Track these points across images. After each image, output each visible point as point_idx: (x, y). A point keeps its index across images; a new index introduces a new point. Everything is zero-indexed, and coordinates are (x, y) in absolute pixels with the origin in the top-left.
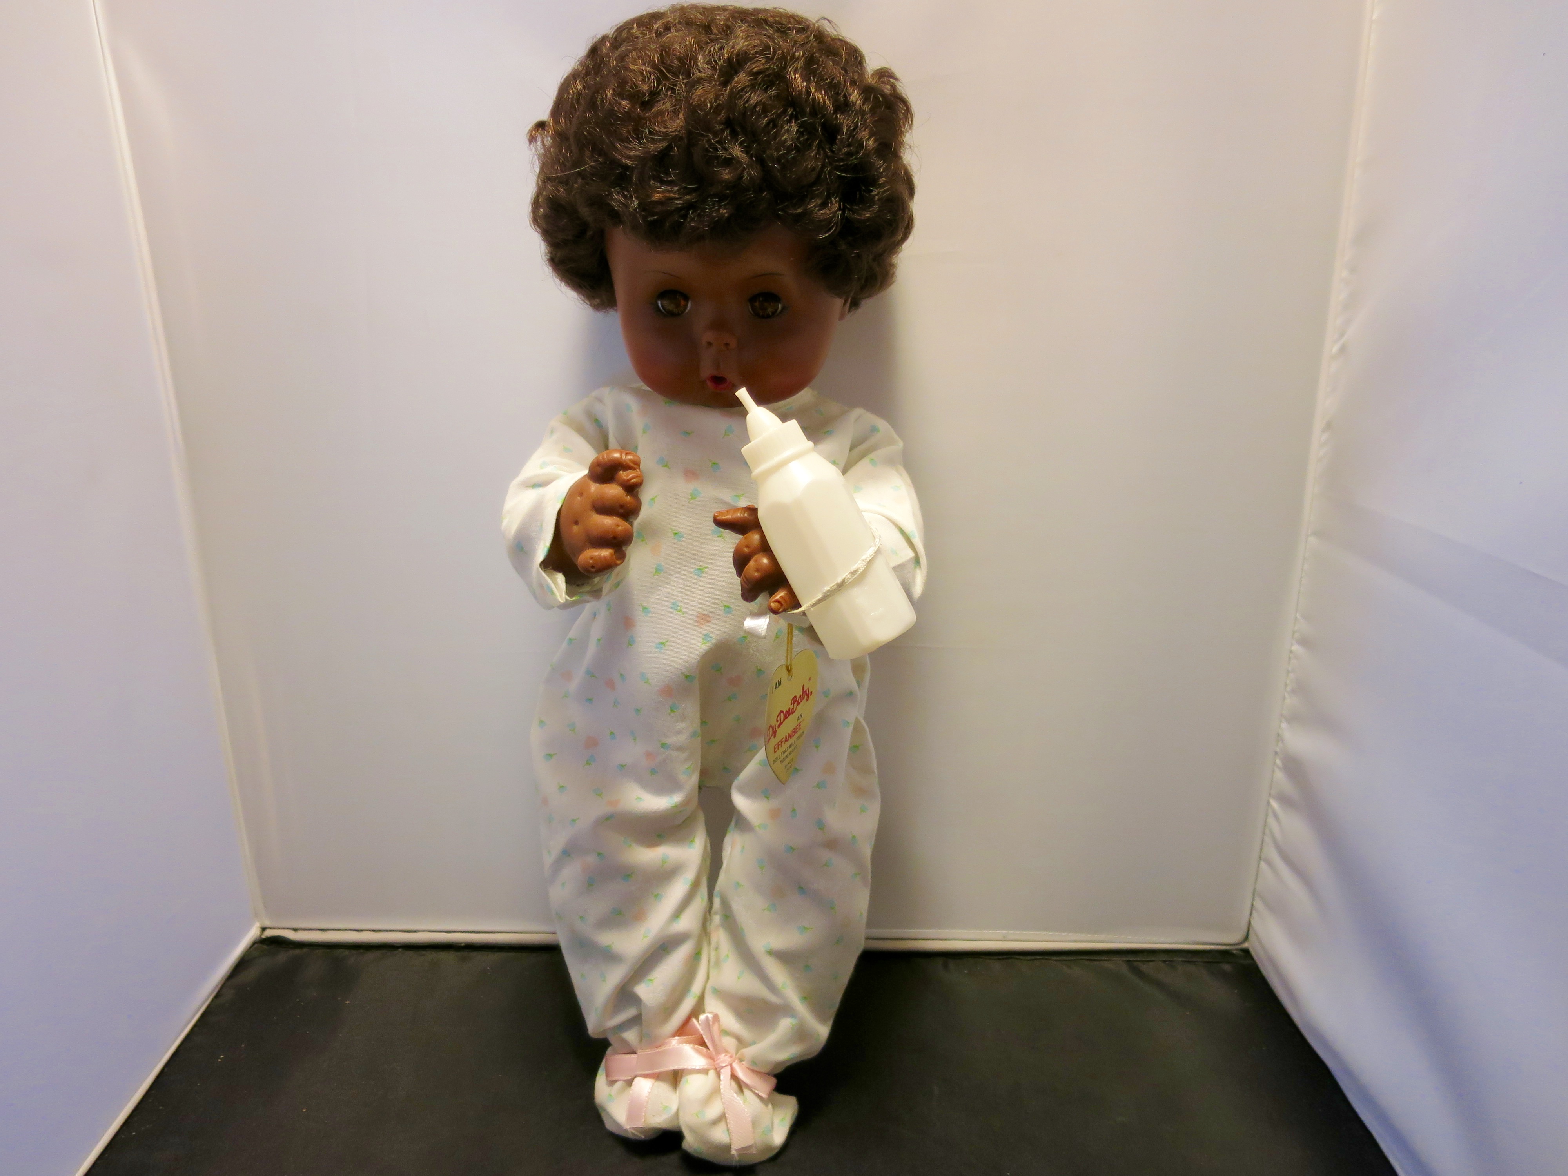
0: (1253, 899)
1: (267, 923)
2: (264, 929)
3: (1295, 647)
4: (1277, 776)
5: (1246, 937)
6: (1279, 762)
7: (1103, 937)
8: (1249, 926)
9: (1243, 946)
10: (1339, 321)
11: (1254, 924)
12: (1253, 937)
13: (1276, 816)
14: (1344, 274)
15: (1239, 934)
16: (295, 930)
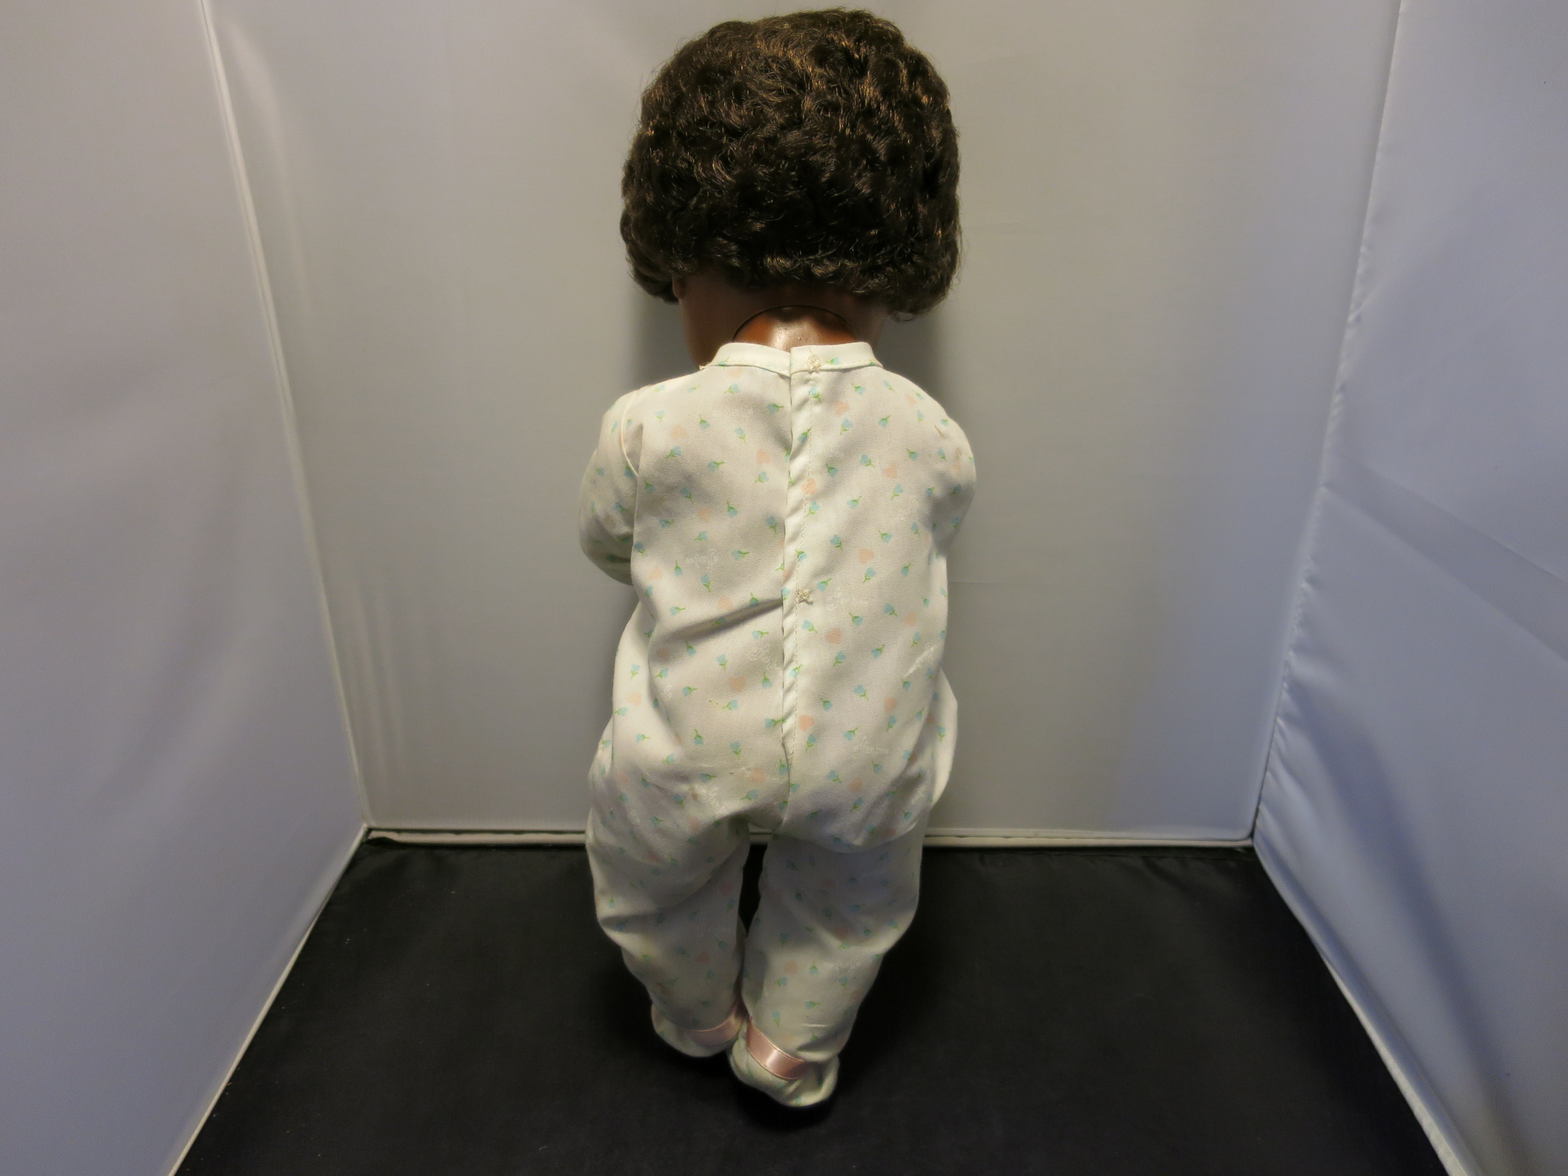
0: (1259, 804)
1: (374, 824)
2: (370, 830)
3: (1305, 585)
4: (1281, 696)
5: (1252, 835)
6: (1285, 685)
7: (1123, 834)
8: (1254, 824)
9: (1248, 843)
10: (1356, 293)
11: (1259, 823)
12: (1257, 835)
13: (1282, 733)
14: (1363, 249)
15: (1246, 832)
16: (399, 831)
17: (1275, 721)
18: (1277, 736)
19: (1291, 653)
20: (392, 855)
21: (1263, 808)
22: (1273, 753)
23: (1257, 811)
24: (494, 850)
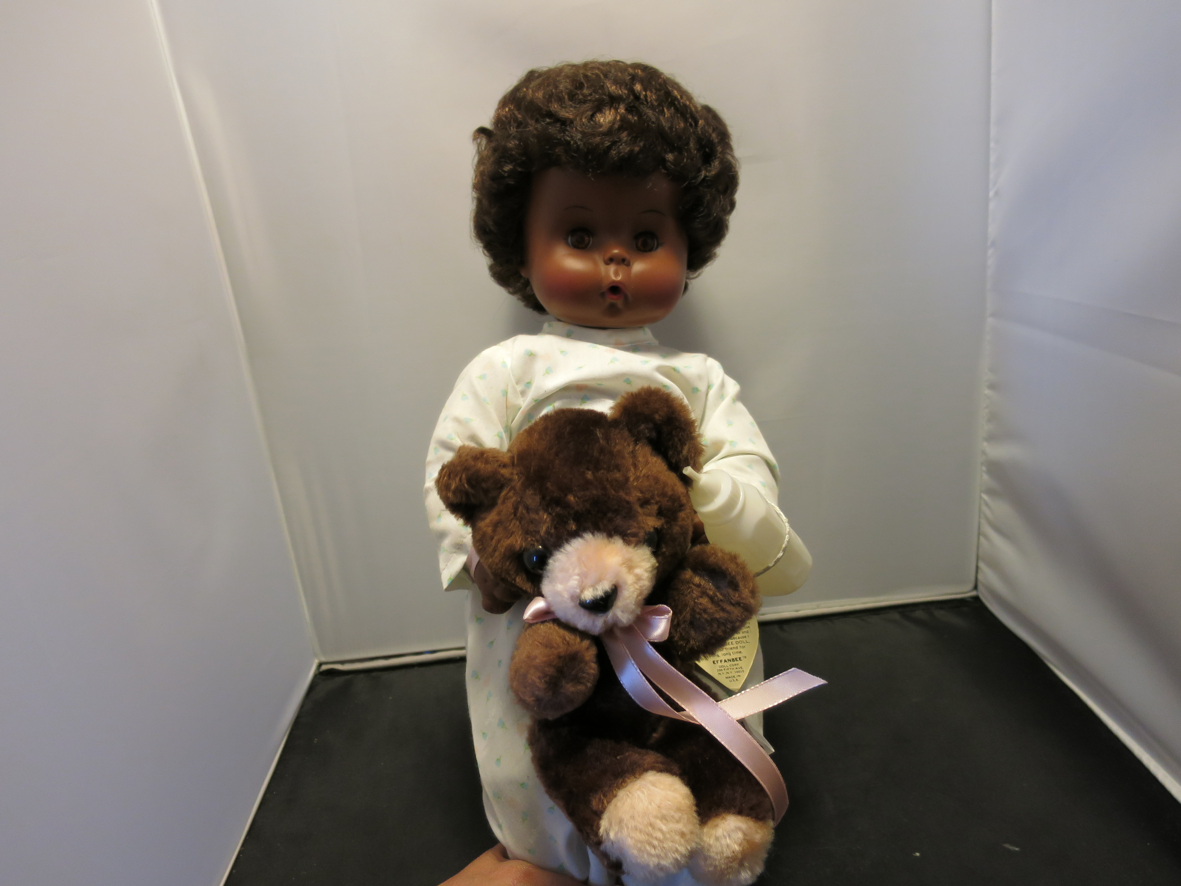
0: (977, 562)
1: (323, 659)
2: (320, 665)
3: (987, 392)
4: (983, 478)
5: (976, 588)
6: (984, 468)
7: (882, 598)
8: (976, 579)
9: (974, 593)
10: (992, 176)
11: (980, 577)
12: (980, 587)
13: (987, 504)
14: (992, 145)
15: (971, 586)
16: (342, 662)
17: (981, 497)
18: (984, 508)
19: (985, 444)
20: (339, 680)
21: (981, 565)
22: (983, 521)
23: (977, 568)
24: (416, 668)
